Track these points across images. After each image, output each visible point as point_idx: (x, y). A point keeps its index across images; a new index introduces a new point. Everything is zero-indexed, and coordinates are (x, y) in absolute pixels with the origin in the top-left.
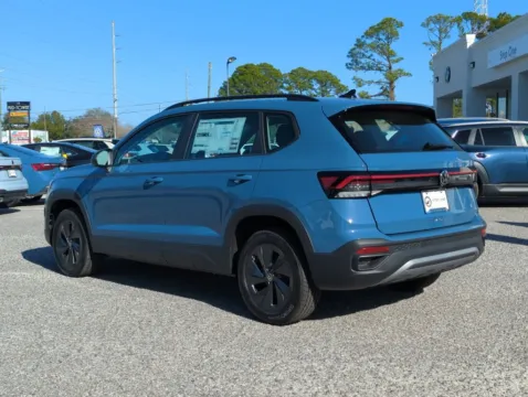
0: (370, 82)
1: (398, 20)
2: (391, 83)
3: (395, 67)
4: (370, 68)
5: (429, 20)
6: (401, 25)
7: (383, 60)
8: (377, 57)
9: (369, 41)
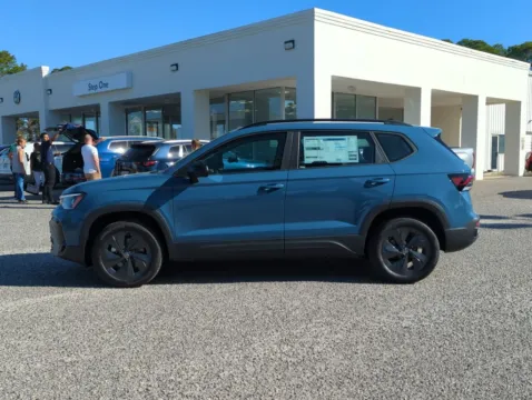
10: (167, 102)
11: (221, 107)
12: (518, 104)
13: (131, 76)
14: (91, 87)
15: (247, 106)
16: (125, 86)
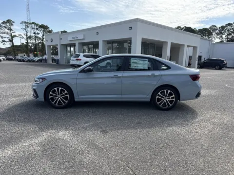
0: (5, 37)
1: (13, 21)
2: (12, 39)
3: (13, 34)
4: (4, 33)
5: (22, 22)
6: (14, 22)
7: (9, 31)
8: (6, 30)
9: (4, 25)
10: (95, 43)
11: (110, 45)
12: (196, 47)
13: (84, 36)
14: (73, 38)
15: (118, 45)
16: (83, 38)
